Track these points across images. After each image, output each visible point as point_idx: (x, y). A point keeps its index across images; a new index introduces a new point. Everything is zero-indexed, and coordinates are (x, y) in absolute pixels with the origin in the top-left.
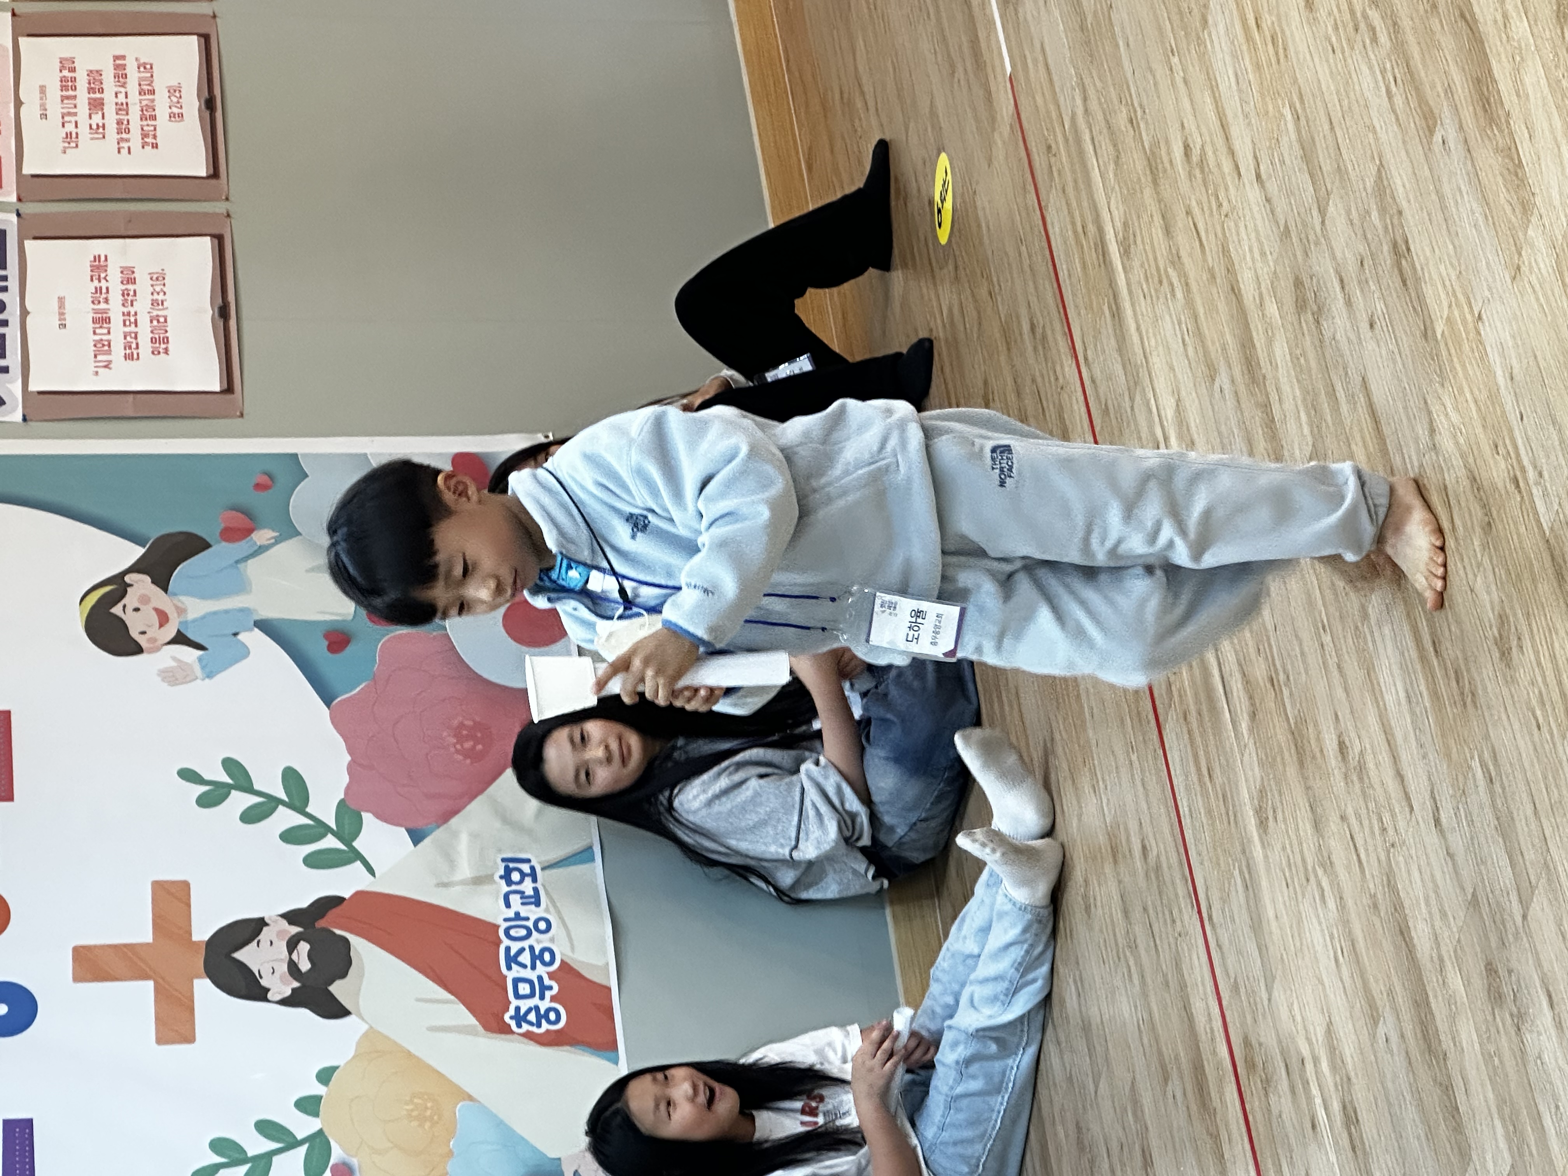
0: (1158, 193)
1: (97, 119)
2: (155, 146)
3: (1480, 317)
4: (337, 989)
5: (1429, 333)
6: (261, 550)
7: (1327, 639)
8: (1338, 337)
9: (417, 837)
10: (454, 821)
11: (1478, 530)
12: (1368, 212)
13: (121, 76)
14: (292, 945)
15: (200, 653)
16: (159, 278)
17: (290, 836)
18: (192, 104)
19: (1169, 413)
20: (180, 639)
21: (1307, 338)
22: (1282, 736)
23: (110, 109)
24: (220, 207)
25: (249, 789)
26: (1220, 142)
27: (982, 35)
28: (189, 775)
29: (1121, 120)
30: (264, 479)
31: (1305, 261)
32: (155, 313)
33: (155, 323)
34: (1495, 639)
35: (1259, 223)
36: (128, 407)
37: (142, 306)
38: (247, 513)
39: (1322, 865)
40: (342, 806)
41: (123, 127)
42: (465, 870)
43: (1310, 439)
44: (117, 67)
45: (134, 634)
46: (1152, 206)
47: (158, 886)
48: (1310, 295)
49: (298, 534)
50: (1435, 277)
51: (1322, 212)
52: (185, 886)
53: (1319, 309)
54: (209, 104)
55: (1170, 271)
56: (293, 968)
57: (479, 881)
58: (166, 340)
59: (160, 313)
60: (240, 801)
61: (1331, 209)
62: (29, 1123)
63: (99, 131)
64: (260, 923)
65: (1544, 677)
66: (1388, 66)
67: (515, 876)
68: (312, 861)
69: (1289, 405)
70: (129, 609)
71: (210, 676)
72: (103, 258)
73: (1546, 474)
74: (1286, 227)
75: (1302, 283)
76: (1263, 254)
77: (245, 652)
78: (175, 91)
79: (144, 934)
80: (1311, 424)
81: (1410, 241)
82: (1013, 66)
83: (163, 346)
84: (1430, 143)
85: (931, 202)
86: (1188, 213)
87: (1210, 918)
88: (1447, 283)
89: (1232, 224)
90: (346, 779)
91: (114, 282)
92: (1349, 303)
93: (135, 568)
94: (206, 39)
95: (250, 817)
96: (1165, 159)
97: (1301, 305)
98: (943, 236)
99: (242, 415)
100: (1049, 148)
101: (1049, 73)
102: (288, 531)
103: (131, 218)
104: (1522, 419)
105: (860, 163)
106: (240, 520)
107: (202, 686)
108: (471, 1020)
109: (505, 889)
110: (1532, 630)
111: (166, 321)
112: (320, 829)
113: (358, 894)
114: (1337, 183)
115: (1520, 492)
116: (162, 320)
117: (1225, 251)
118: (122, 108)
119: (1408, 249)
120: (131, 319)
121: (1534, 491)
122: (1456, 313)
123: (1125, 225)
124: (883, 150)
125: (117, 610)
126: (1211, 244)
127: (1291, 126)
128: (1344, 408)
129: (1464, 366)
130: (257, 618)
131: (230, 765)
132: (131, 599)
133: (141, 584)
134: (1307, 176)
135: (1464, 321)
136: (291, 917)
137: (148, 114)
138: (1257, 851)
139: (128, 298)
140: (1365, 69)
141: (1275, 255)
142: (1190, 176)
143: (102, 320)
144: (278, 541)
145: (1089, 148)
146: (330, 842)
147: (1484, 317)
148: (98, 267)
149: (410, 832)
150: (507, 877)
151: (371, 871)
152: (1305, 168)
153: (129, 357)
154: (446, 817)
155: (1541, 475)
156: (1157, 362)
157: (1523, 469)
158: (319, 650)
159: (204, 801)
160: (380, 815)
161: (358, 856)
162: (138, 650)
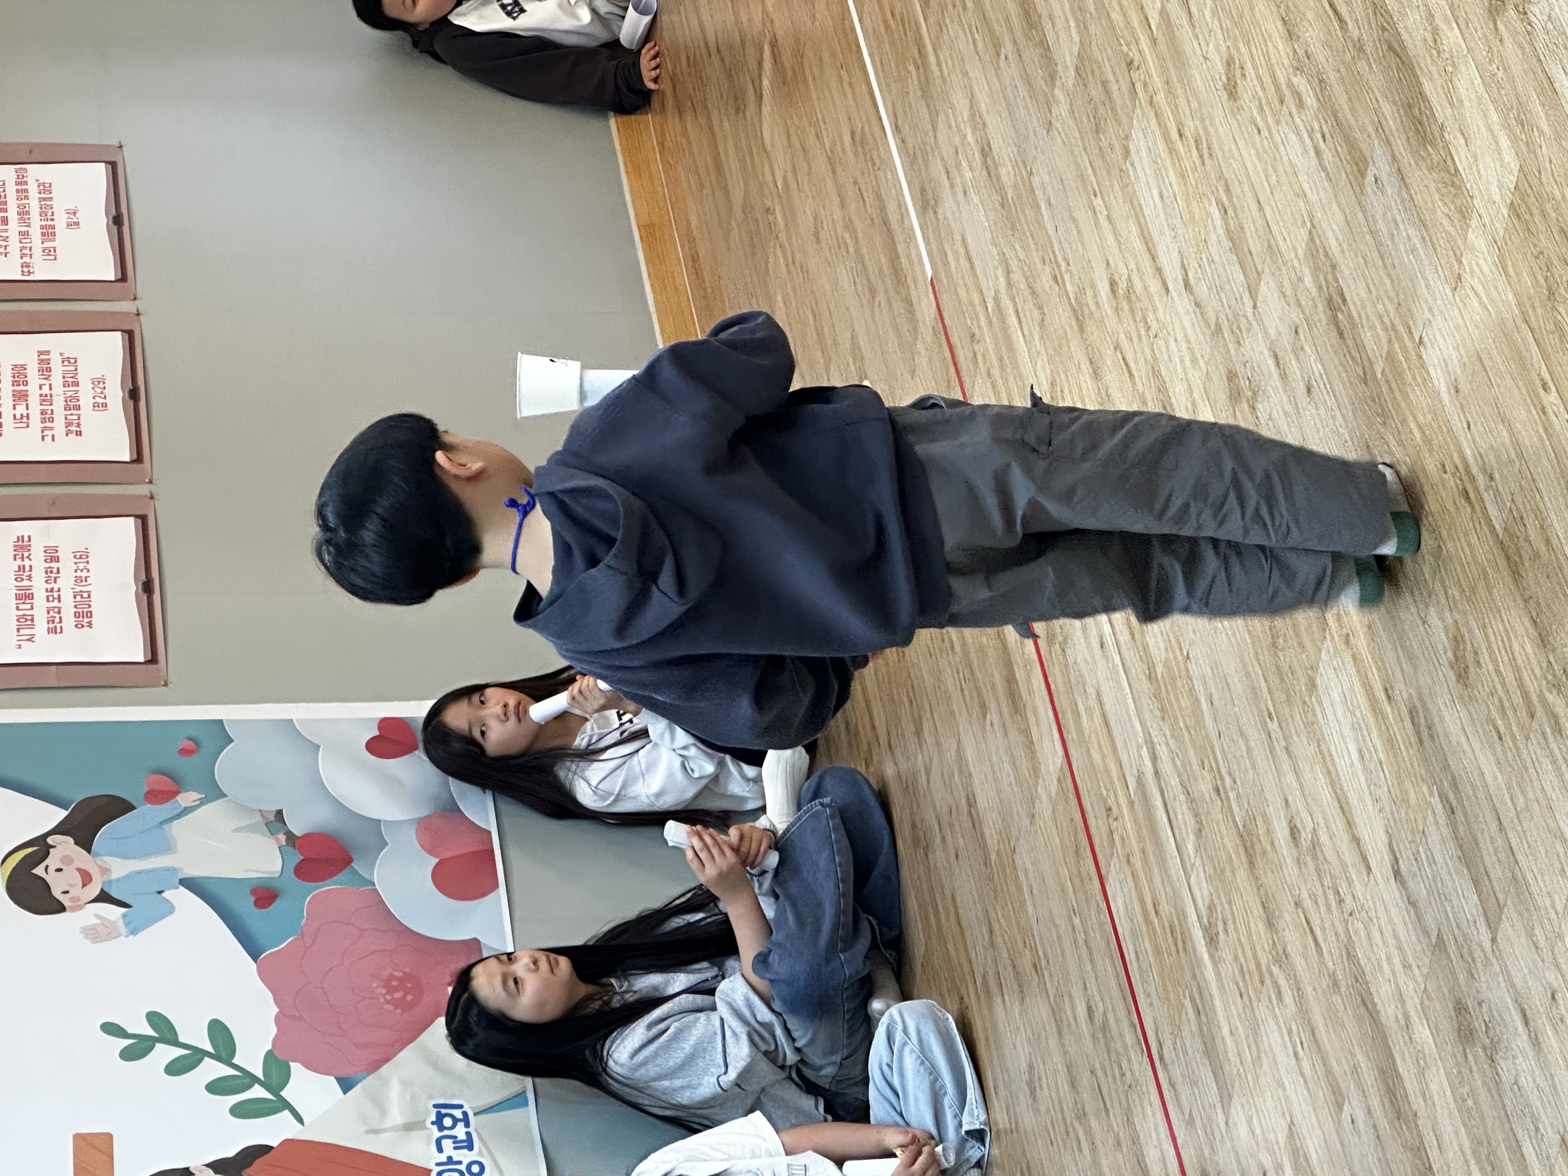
0: (1084, 339)
1: (21, 409)
2: (79, 433)
3: (1421, 341)
5: (1369, 376)
6: (187, 811)
7: (1273, 726)
9: (346, 1085)
10: (385, 1069)
11: (1428, 559)
12: (1300, 279)
13: (45, 369)
15: (123, 910)
16: (82, 556)
17: (216, 1087)
18: (116, 394)
20: (104, 897)
22: (1230, 843)
23: (34, 400)
24: (143, 490)
25: (175, 1042)
26: (1147, 264)
27: (901, 249)
28: (112, 1029)
29: (1045, 281)
30: (190, 745)
31: (1237, 351)
32: (79, 589)
33: (78, 598)
34: (1450, 662)
35: (1189, 330)
36: (51, 677)
37: (66, 583)
38: (172, 775)
39: (1278, 961)
40: (269, 1057)
41: (47, 417)
42: (396, 1116)
44: (41, 362)
45: (56, 893)
46: (1080, 356)
47: (79, 1139)
48: (1244, 384)
49: (224, 795)
50: (1373, 317)
51: (1254, 297)
52: (108, 1138)
53: (1255, 394)
54: (133, 394)
57: (409, 1127)
58: (90, 614)
59: (84, 589)
60: (165, 1053)
61: (1263, 288)
63: (23, 420)
64: (186, 1173)
65: (1503, 684)
66: (1316, 126)
67: (448, 1122)
68: (239, 1111)
70: (51, 870)
71: (134, 932)
72: (26, 539)
73: (1497, 476)
74: (1217, 323)
75: (1236, 375)
76: (1194, 361)
77: (170, 909)
78: (99, 382)
81: (1346, 293)
82: (933, 269)
83: (86, 620)
84: (1361, 186)
86: (1117, 347)
87: (1162, 1058)
88: (1386, 320)
89: (1162, 342)
90: (274, 1031)
91: (38, 561)
92: (1284, 376)
93: (60, 829)
94: (130, 335)
95: (175, 1068)
96: (1091, 303)
97: (1234, 397)
99: (166, 685)
100: (973, 336)
102: (214, 793)
103: (54, 501)
104: (1469, 428)
106: (164, 783)
107: (125, 943)
109: (438, 1134)
110: (1488, 641)
111: (89, 596)
112: (247, 1080)
113: (287, 1143)
114: (1268, 261)
115: (1470, 503)
116: (85, 595)
117: (1156, 373)
118: (47, 399)
119: (1344, 300)
120: (53, 595)
121: (1485, 496)
122: (1396, 346)
125: (39, 871)
126: (1140, 371)
127: (1218, 222)
129: (1407, 397)
130: (181, 877)
131: (154, 1018)
132: (53, 860)
133: (64, 845)
134: (1238, 267)
135: (1405, 351)
136: (217, 1166)
137: (72, 405)
138: (1209, 971)
139: (51, 575)
140: (1293, 137)
141: (1206, 356)
142: (1117, 309)
143: (25, 596)
144: (203, 802)
145: (1012, 320)
146: (258, 1092)
147: (1426, 339)
148: (22, 547)
149: (339, 1080)
150: (439, 1123)
151: (300, 1120)
152: (1235, 257)
153: (53, 631)
154: (375, 1066)
155: (1491, 478)
157: (1473, 479)
158: (245, 906)
159: (128, 1055)
160: (308, 1066)
161: (286, 1105)
162: (61, 908)
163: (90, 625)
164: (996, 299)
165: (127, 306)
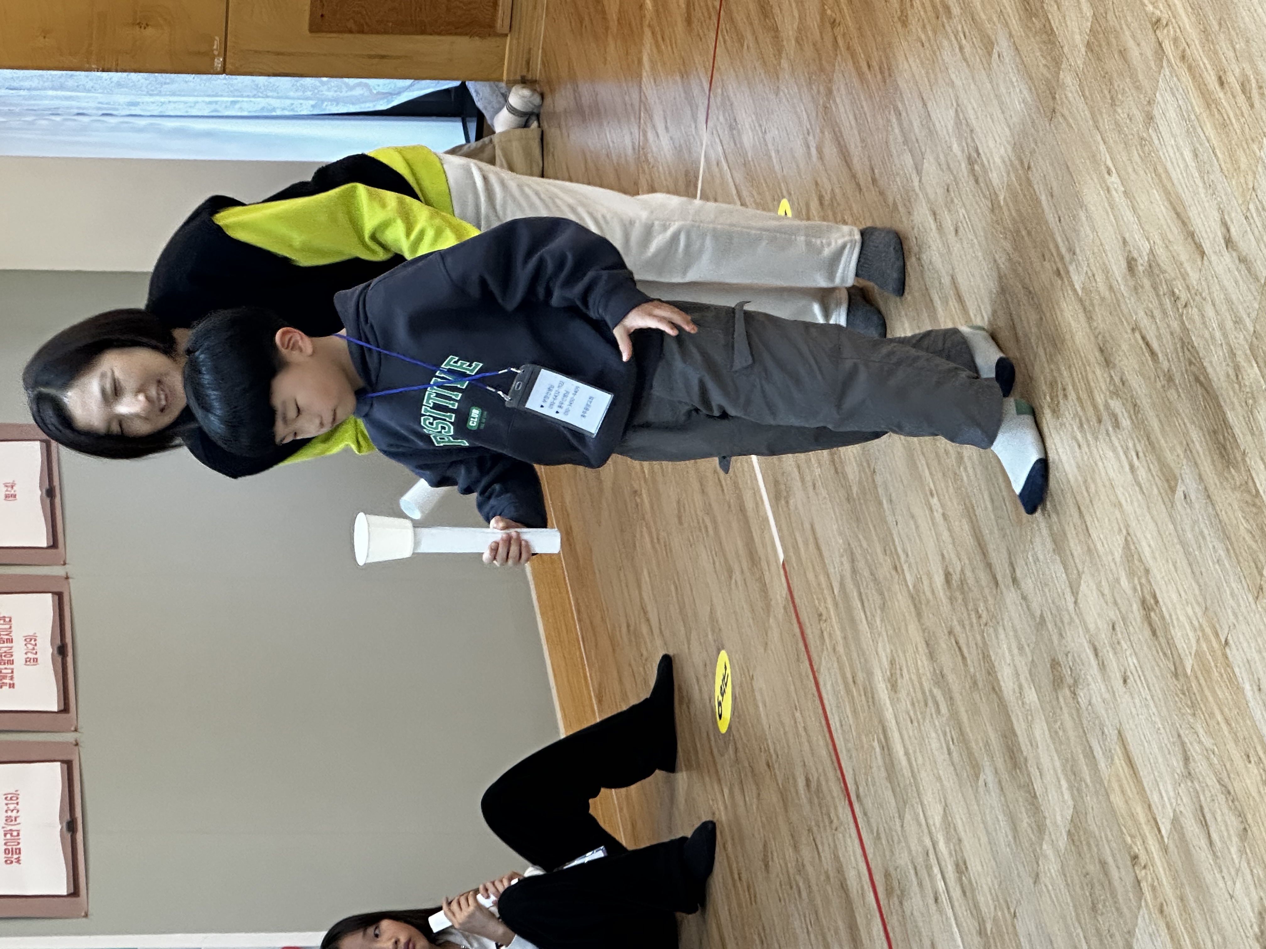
0: (922, 625)
2: (12, 686)
3: (1226, 643)
5: (1180, 671)
8: (1094, 701)
11: (1235, 839)
12: (1118, 580)
16: (13, 798)
18: (46, 650)
19: (937, 819)
21: (1065, 710)
24: (70, 737)
26: (978, 560)
27: (756, 533)
29: (886, 569)
31: (1060, 641)
32: (9, 828)
33: (8, 836)
34: (1255, 935)
35: (1016, 622)
43: (1070, 803)
46: (917, 638)
48: (1066, 672)
50: (1183, 618)
51: (1075, 592)
53: (1076, 682)
54: (62, 650)
55: (936, 691)
58: (19, 851)
59: (13, 828)
61: (1083, 587)
66: (1131, 445)
69: (1049, 777)
74: (1042, 616)
75: (1058, 664)
76: (1021, 648)
78: (31, 640)
80: (1071, 787)
81: (1158, 595)
82: (785, 552)
83: (15, 856)
84: (1172, 503)
85: (711, 698)
86: (951, 632)
88: (1195, 622)
89: (992, 630)
92: (1102, 666)
94: (59, 597)
96: (927, 591)
97: (1057, 682)
98: (723, 726)
99: (86, 915)
100: (820, 616)
101: (818, 548)
105: (646, 682)
111: (18, 835)
114: (1088, 563)
116: (15, 833)
117: (986, 657)
119: (1157, 602)
122: (1204, 646)
123: (892, 663)
124: (667, 664)
126: (972, 656)
128: (1102, 764)
129: (1214, 693)
134: (1060, 565)
135: (1212, 651)
137: (7, 659)
140: (1110, 454)
141: (1032, 645)
142: (952, 599)
145: (857, 603)
147: (1231, 642)
152: (1057, 558)
156: (926, 778)
163: (18, 861)
164: (842, 585)
165: (58, 571)
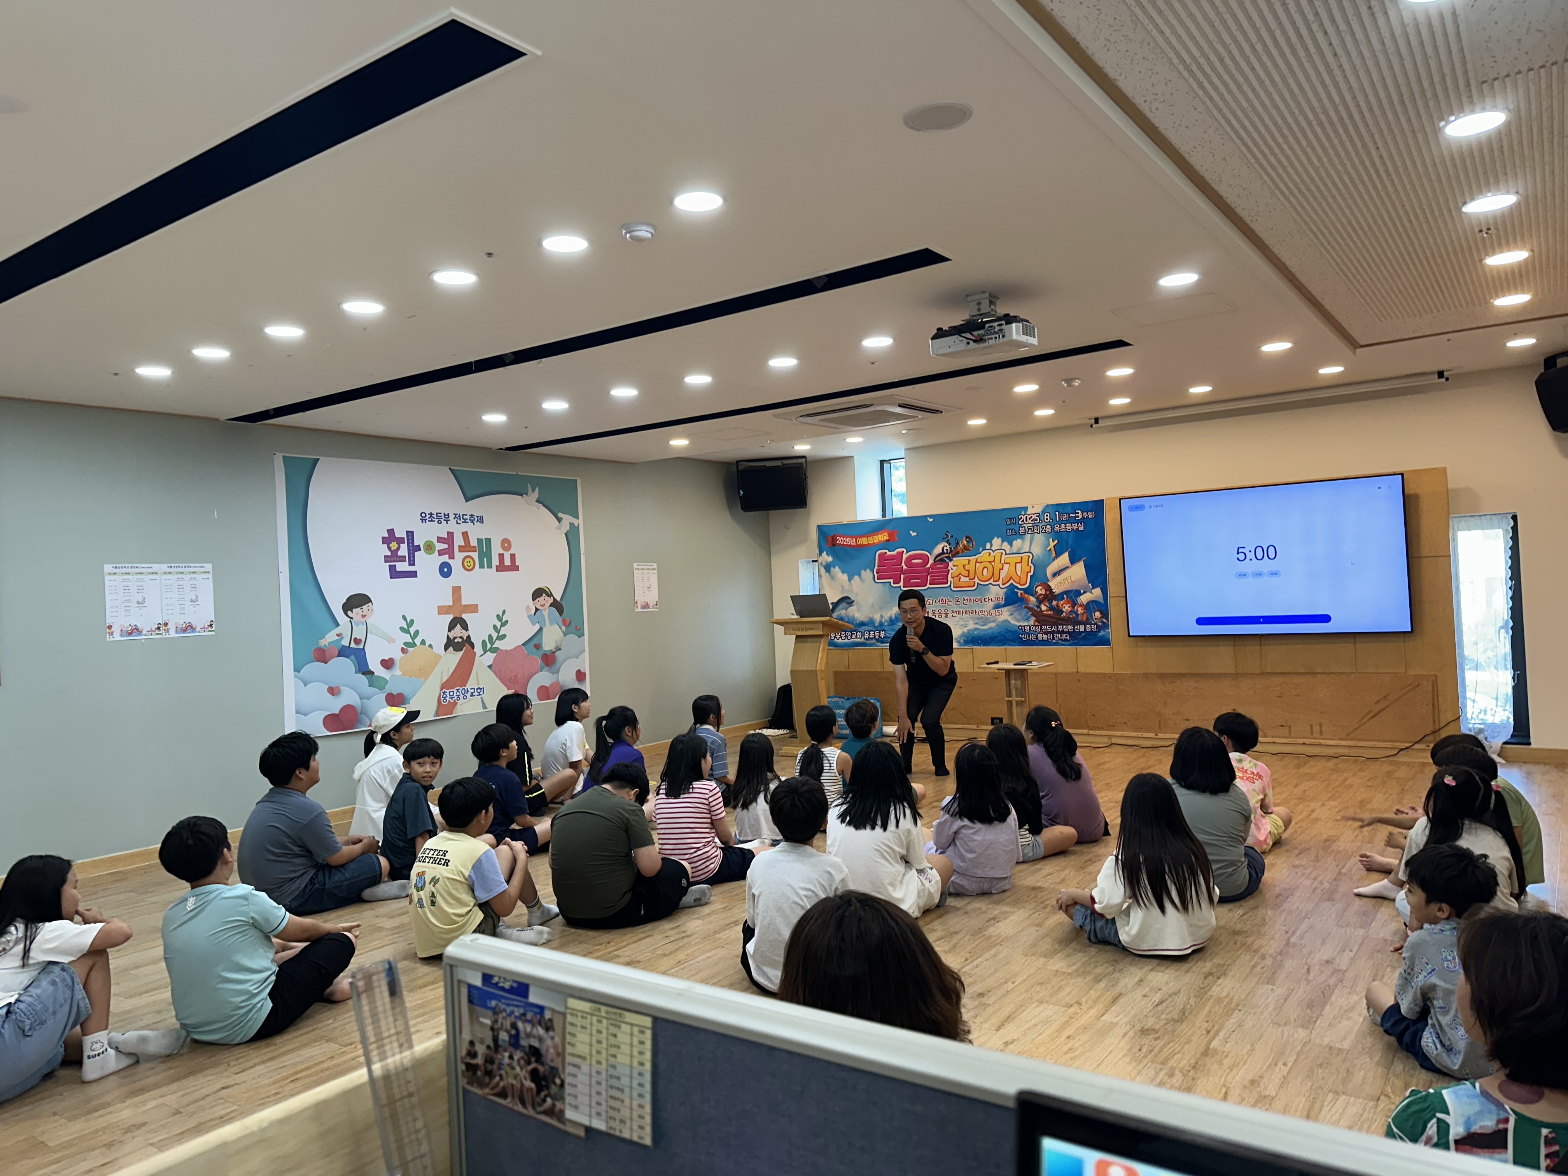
4: (451, 648)
6: (560, 628)
10: (496, 677)
14: (461, 637)
15: (534, 614)
17: (490, 636)
20: (537, 610)
25: (502, 626)
28: (504, 612)
30: (578, 628)
38: (569, 624)
40: (498, 648)
42: (481, 678)
45: (538, 599)
47: (477, 605)
49: (564, 637)
52: (476, 612)
56: (455, 638)
57: (478, 682)
60: (498, 624)
62: (416, 576)
64: (467, 630)
67: (479, 691)
68: (484, 642)
70: (544, 598)
71: (528, 617)
77: (534, 624)
79: (464, 603)
90: (504, 649)
93: (554, 599)
95: (495, 627)
108: (444, 681)
109: (476, 688)
112: (492, 643)
113: (475, 653)
125: (544, 595)
130: (543, 628)
131: (507, 622)
132: (547, 598)
133: (551, 600)
136: (469, 637)
144: (563, 632)
146: (489, 646)
150: (479, 689)
158: (535, 642)
159: (498, 616)
160: (495, 658)
161: (485, 652)
162: (534, 600)
